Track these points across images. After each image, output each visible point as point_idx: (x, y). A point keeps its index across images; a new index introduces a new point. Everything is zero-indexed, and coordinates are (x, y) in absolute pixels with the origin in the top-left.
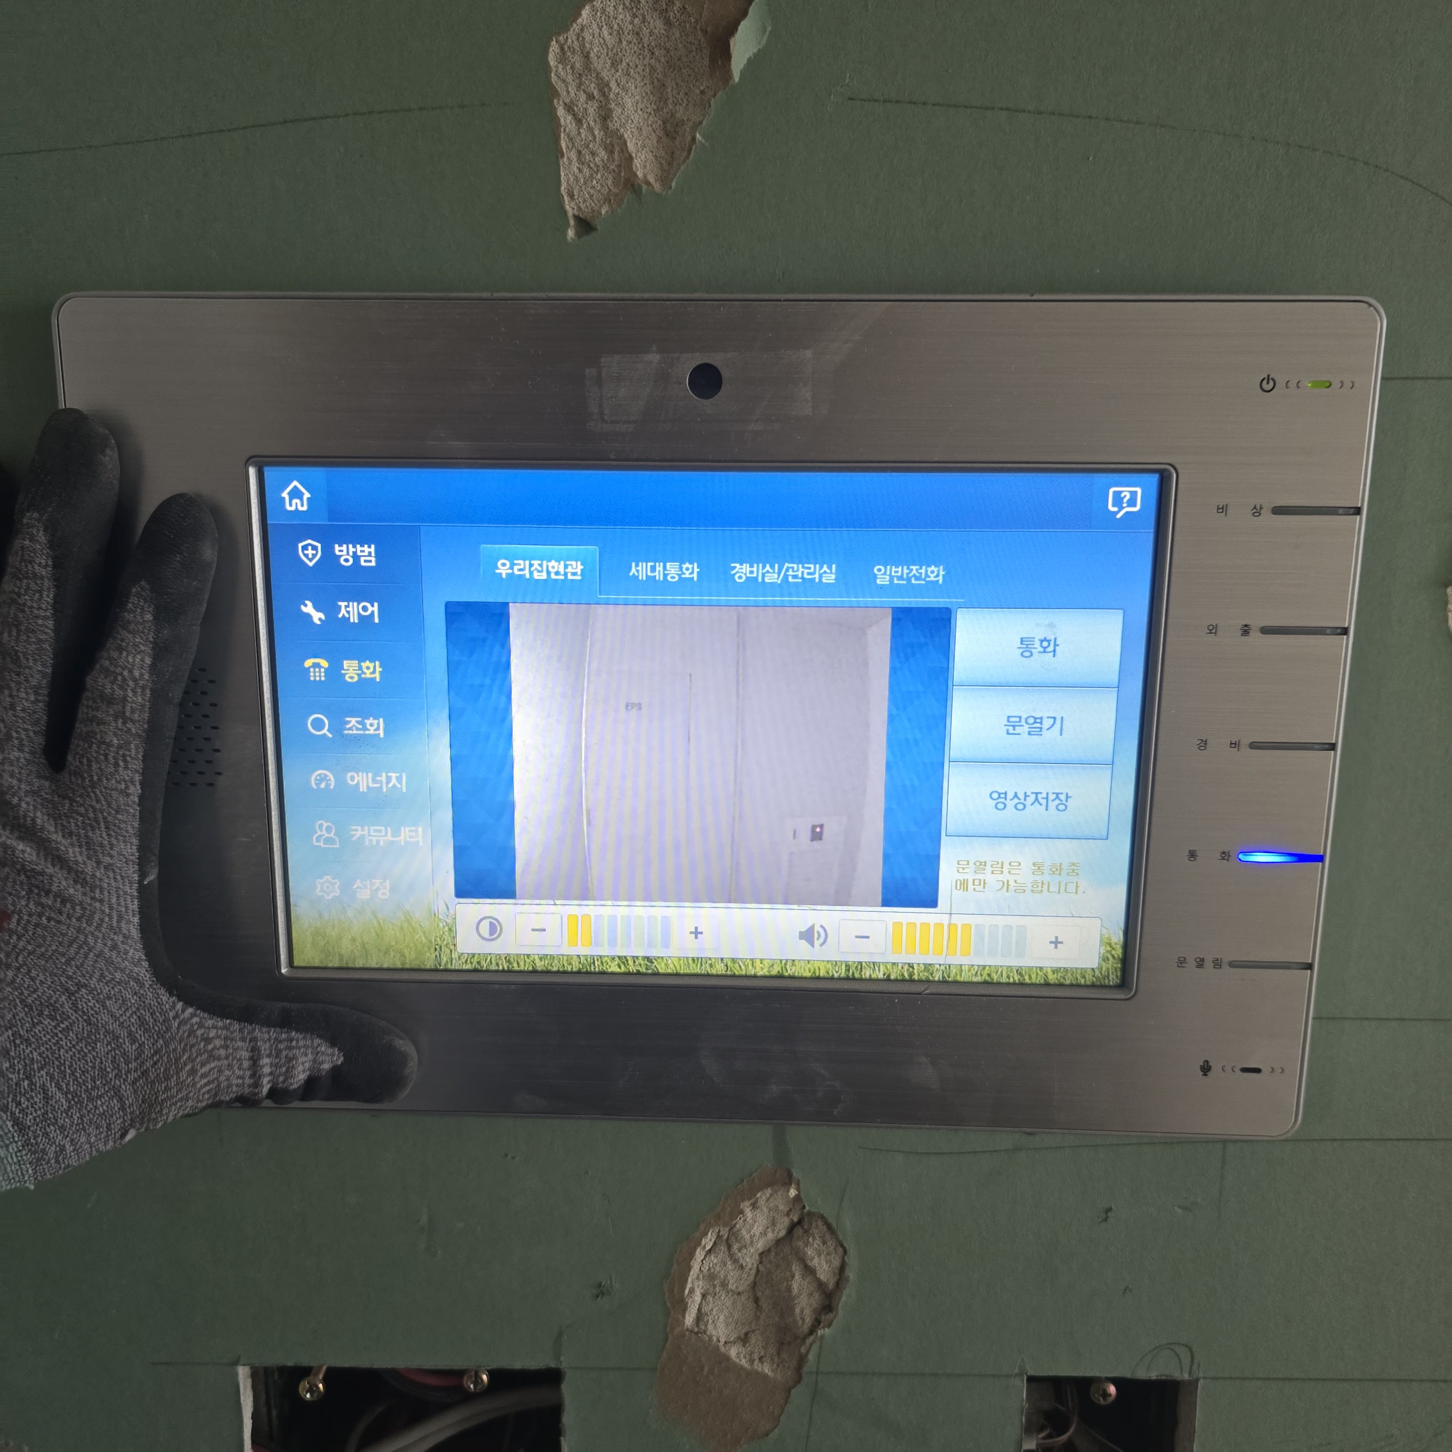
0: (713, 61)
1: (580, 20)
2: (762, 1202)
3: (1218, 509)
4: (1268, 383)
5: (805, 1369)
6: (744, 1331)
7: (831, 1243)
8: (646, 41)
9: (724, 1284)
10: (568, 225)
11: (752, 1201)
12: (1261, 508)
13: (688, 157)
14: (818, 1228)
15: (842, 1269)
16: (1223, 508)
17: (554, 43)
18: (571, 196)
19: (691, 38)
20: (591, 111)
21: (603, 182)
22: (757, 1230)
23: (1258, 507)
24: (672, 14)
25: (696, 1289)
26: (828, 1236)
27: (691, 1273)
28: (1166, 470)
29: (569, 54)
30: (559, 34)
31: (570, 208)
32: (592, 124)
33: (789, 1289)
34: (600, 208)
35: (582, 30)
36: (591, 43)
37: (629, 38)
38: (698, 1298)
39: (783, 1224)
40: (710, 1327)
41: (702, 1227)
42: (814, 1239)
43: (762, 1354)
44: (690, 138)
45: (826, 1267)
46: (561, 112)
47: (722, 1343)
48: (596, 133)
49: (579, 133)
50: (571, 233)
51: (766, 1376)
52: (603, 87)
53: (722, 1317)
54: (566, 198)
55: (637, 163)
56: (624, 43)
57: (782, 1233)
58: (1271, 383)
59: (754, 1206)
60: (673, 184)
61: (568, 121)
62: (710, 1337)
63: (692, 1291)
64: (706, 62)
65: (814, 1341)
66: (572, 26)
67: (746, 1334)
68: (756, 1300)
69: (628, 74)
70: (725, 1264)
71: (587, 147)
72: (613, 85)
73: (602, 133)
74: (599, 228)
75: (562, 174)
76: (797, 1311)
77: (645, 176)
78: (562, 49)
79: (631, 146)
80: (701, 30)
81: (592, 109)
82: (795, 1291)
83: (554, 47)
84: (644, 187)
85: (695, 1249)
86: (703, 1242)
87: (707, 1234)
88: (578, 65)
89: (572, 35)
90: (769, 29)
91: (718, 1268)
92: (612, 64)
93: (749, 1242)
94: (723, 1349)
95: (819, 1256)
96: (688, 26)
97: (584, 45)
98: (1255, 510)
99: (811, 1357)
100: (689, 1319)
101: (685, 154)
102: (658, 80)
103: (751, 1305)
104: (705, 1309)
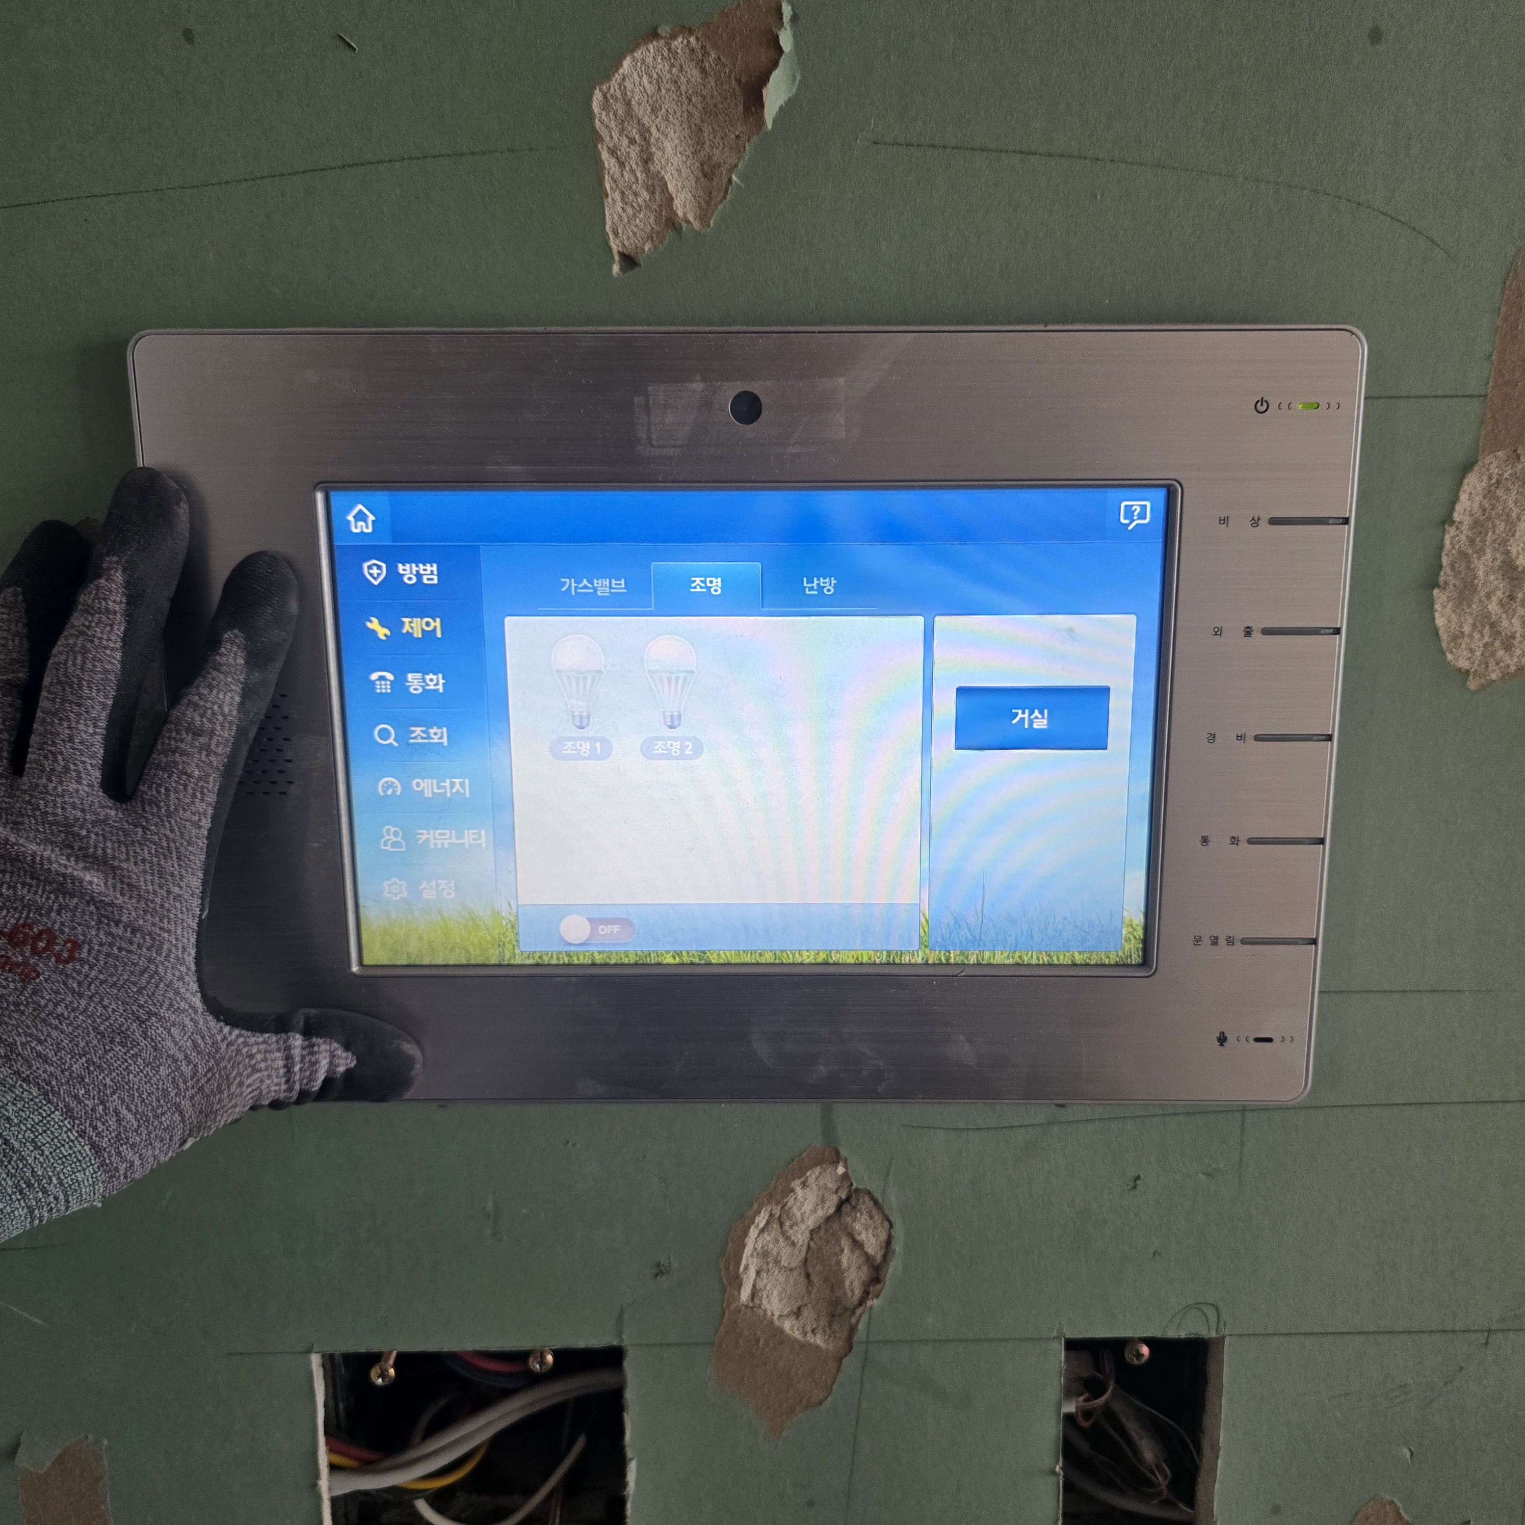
0: (747, 109)
1: (621, 71)
2: (811, 1180)
3: (1220, 520)
4: (1262, 405)
5: (855, 1339)
6: (797, 1305)
7: (878, 1218)
8: (683, 88)
9: (777, 1262)
10: (614, 261)
11: (802, 1179)
12: (1259, 519)
13: (725, 197)
14: (865, 1204)
15: (889, 1242)
16: (1224, 520)
17: (597, 91)
18: (616, 233)
19: (726, 87)
20: (633, 155)
21: (646, 221)
22: (807, 1207)
23: (1256, 519)
24: (707, 65)
25: (750, 1266)
26: (874, 1211)
27: (746, 1250)
28: (1172, 485)
29: (612, 101)
30: (602, 83)
31: (615, 245)
32: (634, 166)
33: (839, 1263)
34: (644, 243)
35: (624, 79)
36: (632, 92)
37: (668, 86)
38: (752, 1274)
39: (832, 1202)
40: (764, 1302)
41: (756, 1206)
42: (861, 1214)
43: (815, 1326)
44: (726, 179)
45: (873, 1240)
46: (605, 155)
47: (776, 1317)
48: (639, 175)
49: (622, 175)
50: (616, 268)
51: (818, 1348)
52: (645, 132)
53: (776, 1293)
54: (611, 236)
55: (677, 203)
56: (664, 91)
57: (832, 1210)
58: (1265, 405)
59: (804, 1185)
60: (712, 222)
61: (612, 164)
62: (765, 1311)
63: (747, 1268)
64: (741, 108)
65: (863, 1312)
66: (614, 74)
67: (799, 1308)
68: (808, 1276)
69: (667, 120)
70: (777, 1241)
71: (631, 188)
72: (653, 130)
73: (644, 175)
74: (642, 263)
75: (607, 213)
76: (847, 1283)
77: (685, 214)
78: (605, 96)
79: (671, 188)
80: (736, 79)
81: (634, 153)
82: (845, 1265)
83: (597, 96)
84: (684, 225)
85: (749, 1228)
86: (757, 1220)
87: (760, 1213)
88: (620, 112)
89: (614, 83)
90: (799, 78)
91: (771, 1246)
92: (652, 110)
93: (800, 1220)
94: (777, 1322)
95: (867, 1230)
96: (723, 75)
97: (626, 94)
98: (1253, 522)
99: (861, 1327)
100: (745, 1295)
101: (722, 194)
102: (695, 125)
103: (802, 1280)
104: (760, 1285)
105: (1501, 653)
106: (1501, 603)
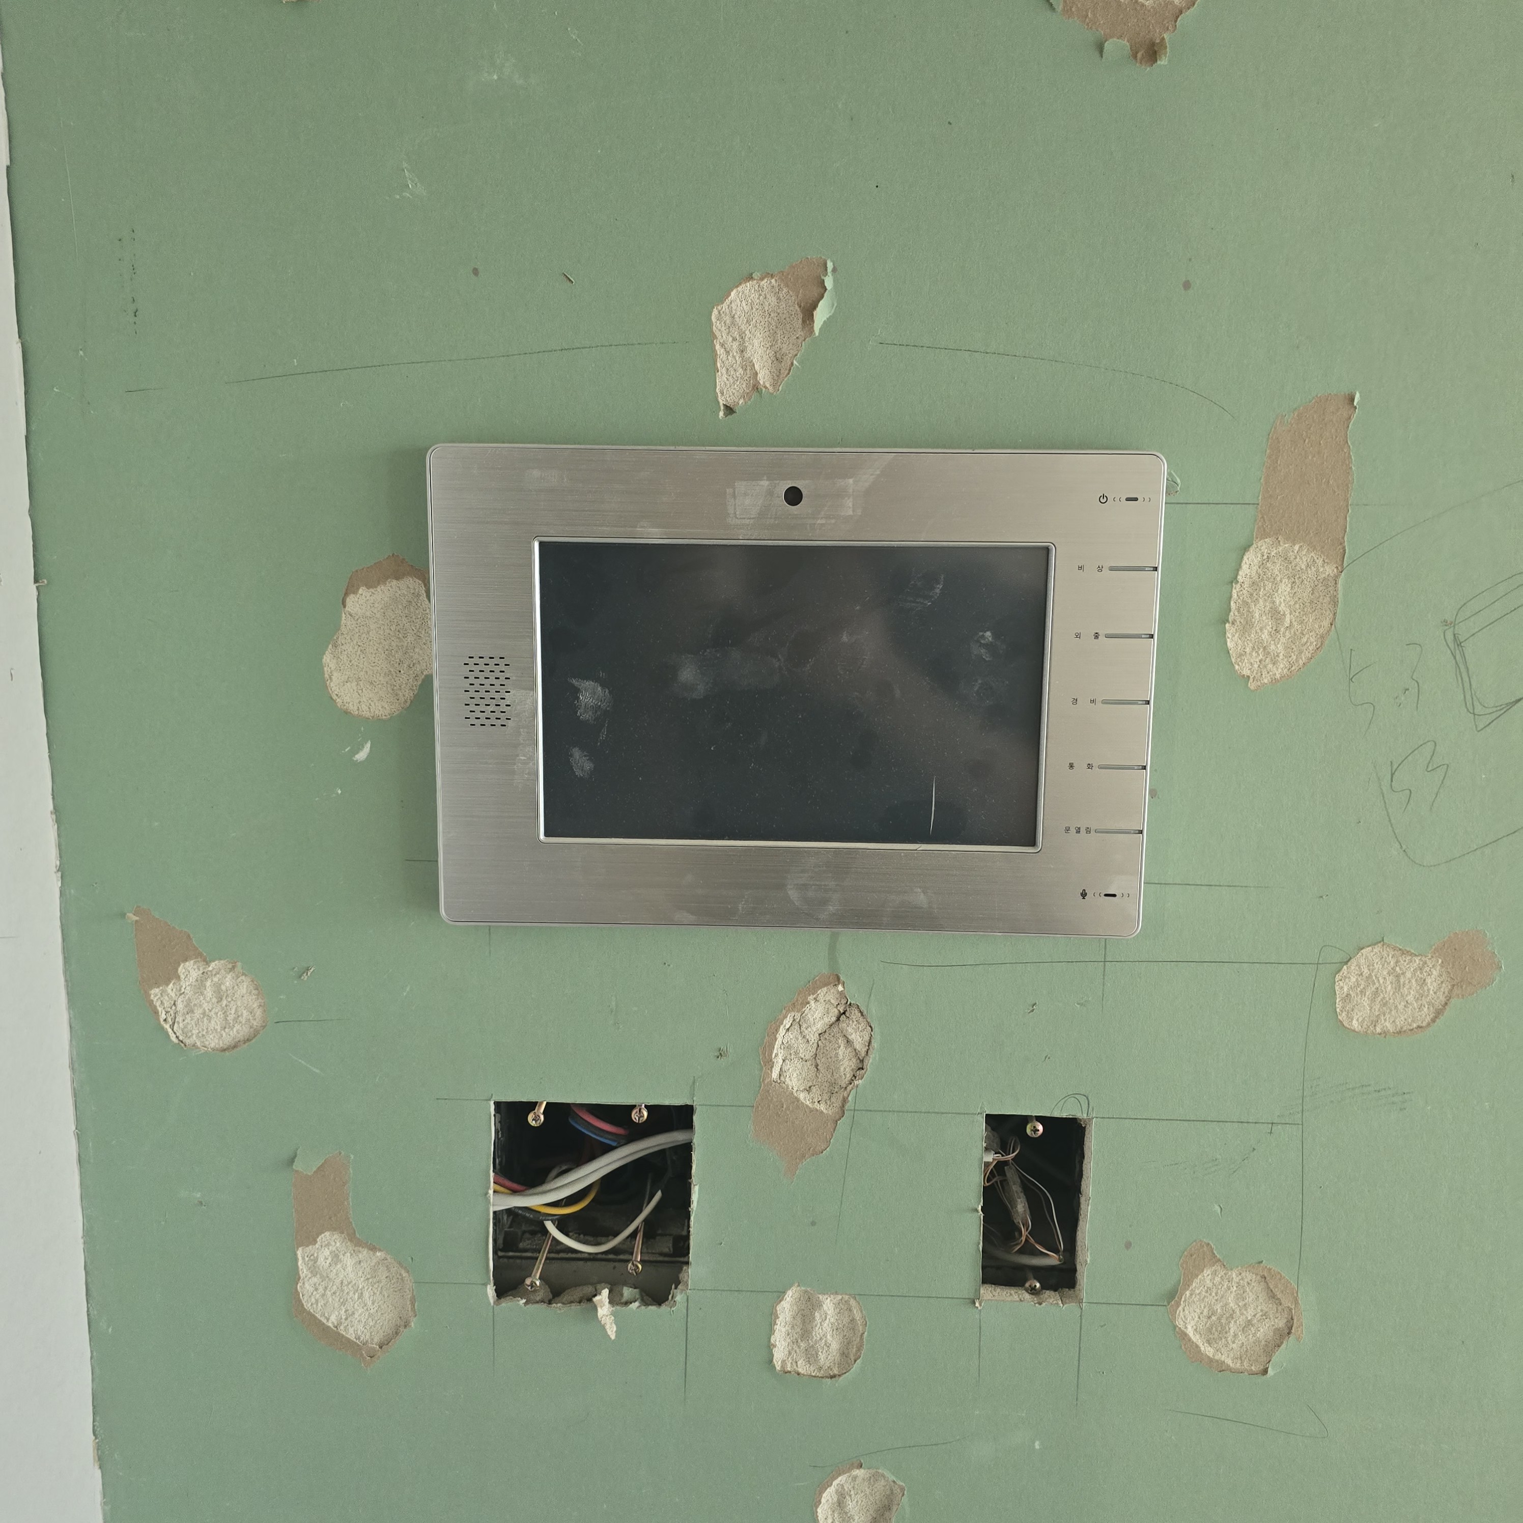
0: (804, 322)
1: (730, 298)
2: (821, 998)
3: (1077, 568)
5: (846, 1107)
6: (809, 1085)
7: (863, 1025)
8: (766, 309)
9: (796, 1053)
10: (720, 410)
11: (814, 996)
12: (1103, 567)
13: (789, 374)
14: (855, 1014)
15: (870, 1041)
16: (1082, 567)
17: (715, 309)
18: (722, 394)
19: (792, 308)
20: (734, 347)
21: (740, 386)
22: (818, 1015)
23: (1101, 567)
24: (781, 295)
25: (779, 1054)
26: (861, 1019)
27: (777, 1043)
28: (1050, 546)
29: (723, 315)
30: (718, 305)
31: (721, 400)
32: (735, 354)
33: (837, 1055)
34: (739, 399)
35: (731, 303)
36: (736, 310)
37: (757, 307)
38: (781, 1061)
39: (834, 1012)
40: (787, 1079)
41: (784, 1012)
42: (853, 1022)
43: (820, 1099)
44: (790, 363)
45: (860, 1040)
46: (718, 347)
47: (794, 1091)
48: (737, 359)
49: (728, 359)
50: (721, 414)
51: (821, 1112)
52: (742, 335)
53: (795, 1075)
54: (719, 395)
55: (760, 376)
56: (754, 309)
57: (834, 1019)
59: (816, 1000)
60: (780, 388)
61: (722, 352)
62: (788, 1086)
63: (777, 1055)
64: (800, 321)
65: (852, 1089)
66: (725, 300)
67: (810, 1087)
68: (817, 1066)
69: (756, 326)
70: (797, 1039)
71: (732, 367)
72: (747, 332)
73: (741, 359)
74: (737, 411)
75: (717, 381)
76: (842, 1069)
77: (764, 383)
78: (719, 313)
79: (757, 367)
80: (798, 304)
81: (735, 345)
82: (841, 1057)
83: (715, 312)
84: (764, 389)
85: (779, 1027)
86: (784, 1023)
87: (787, 1017)
88: (728, 322)
89: (725, 305)
90: (836, 305)
91: (793, 1042)
92: (747, 321)
93: (812, 1023)
94: (795, 1095)
95: (856, 1032)
96: (790, 301)
97: (732, 311)
98: (1100, 569)
99: (850, 1098)
100: (775, 1074)
101: (787, 372)
102: (773, 330)
103: (813, 1069)
104: (785, 1068)
105: (1270, 666)
106: (1270, 634)
